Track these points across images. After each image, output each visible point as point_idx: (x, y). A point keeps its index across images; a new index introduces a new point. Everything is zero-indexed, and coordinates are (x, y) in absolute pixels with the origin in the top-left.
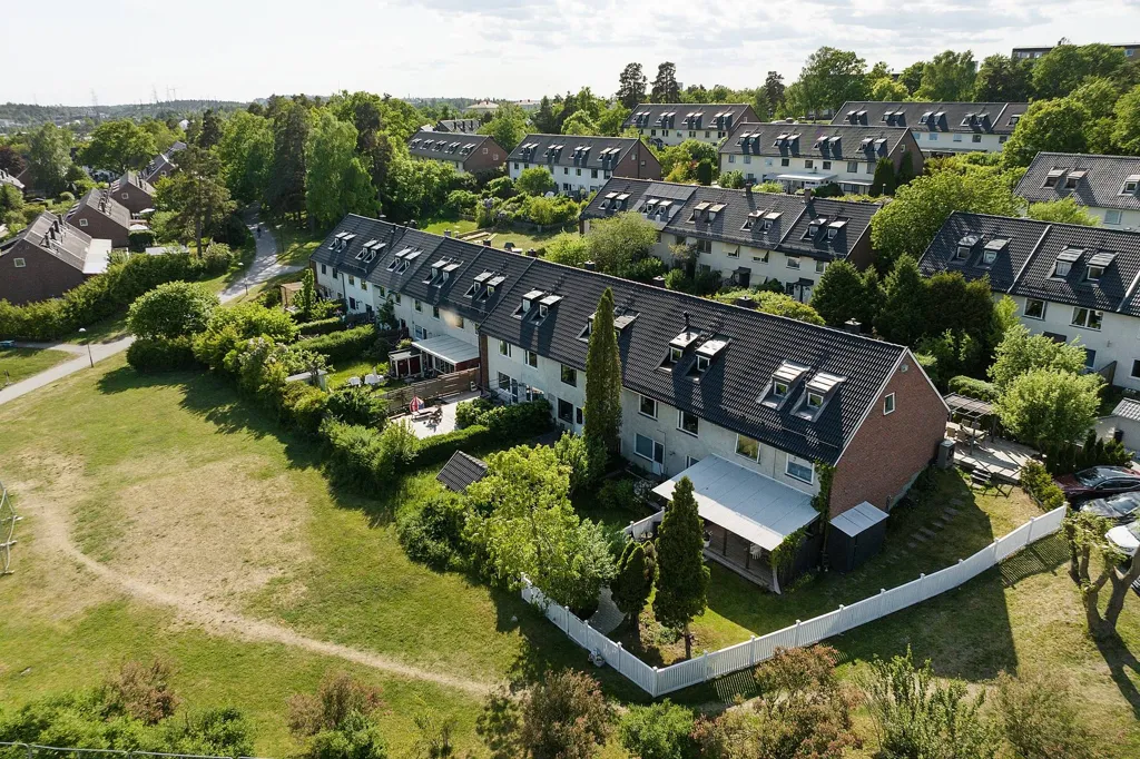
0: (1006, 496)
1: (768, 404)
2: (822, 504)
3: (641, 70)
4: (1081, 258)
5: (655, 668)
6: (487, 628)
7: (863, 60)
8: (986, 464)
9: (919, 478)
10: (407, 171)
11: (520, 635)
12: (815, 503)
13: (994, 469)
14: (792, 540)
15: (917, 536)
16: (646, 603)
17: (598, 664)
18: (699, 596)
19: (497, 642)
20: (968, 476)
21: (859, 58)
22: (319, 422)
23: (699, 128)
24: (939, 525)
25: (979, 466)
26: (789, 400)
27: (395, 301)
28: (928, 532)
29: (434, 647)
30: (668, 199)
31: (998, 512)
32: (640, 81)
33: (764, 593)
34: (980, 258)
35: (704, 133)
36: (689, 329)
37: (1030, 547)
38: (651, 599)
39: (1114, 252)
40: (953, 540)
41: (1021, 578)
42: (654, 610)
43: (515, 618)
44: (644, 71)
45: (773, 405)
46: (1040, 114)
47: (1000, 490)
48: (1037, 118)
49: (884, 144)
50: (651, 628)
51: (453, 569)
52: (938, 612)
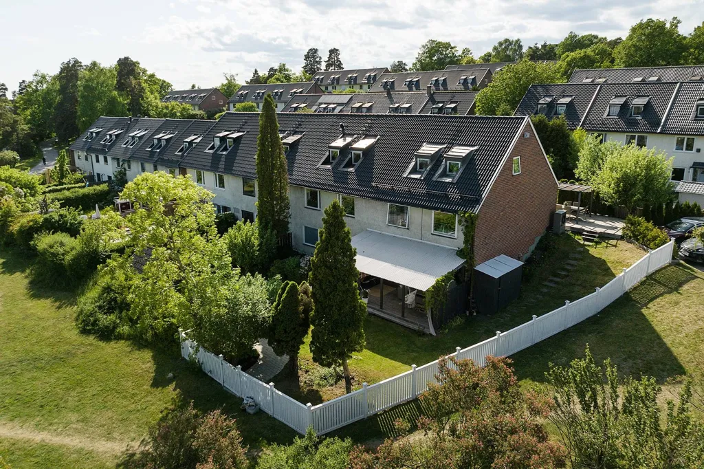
0: (615, 246)
1: (413, 176)
2: (467, 253)
3: (318, 53)
4: (626, 102)
5: (309, 404)
6: (139, 386)
7: (455, 47)
8: (592, 228)
9: (541, 241)
10: (157, 107)
11: (174, 390)
12: (460, 253)
13: (598, 230)
14: (443, 281)
15: (546, 283)
16: (303, 343)
17: (251, 411)
18: (357, 329)
19: (148, 399)
20: (580, 237)
21: (452, 45)
22: (31, 238)
23: (355, 83)
24: (564, 273)
25: (586, 229)
26: (431, 170)
27: (127, 168)
28: (558, 280)
29: (75, 409)
30: (334, 104)
31: (612, 258)
32: (318, 59)
33: (420, 335)
34: (555, 110)
35: (359, 86)
36: (344, 136)
37: (650, 277)
38: (308, 339)
39: (648, 96)
40: (579, 282)
41: (652, 300)
42: (311, 351)
43: (171, 375)
44: (319, 54)
45: (417, 176)
46: (569, 59)
47: (607, 243)
48: (567, 62)
49: (474, 79)
50: (311, 371)
51: (120, 337)
52: (587, 336)
